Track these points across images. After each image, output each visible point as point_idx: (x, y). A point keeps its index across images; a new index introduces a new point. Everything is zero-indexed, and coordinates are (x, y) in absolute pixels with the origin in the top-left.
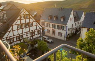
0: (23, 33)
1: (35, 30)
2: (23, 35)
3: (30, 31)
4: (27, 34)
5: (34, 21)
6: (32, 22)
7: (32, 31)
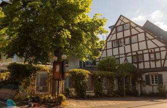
0: (119, 55)
1: (143, 50)
2: (119, 58)
3: (132, 52)
4: (126, 57)
5: (140, 33)
6: (137, 34)
7: (137, 53)
